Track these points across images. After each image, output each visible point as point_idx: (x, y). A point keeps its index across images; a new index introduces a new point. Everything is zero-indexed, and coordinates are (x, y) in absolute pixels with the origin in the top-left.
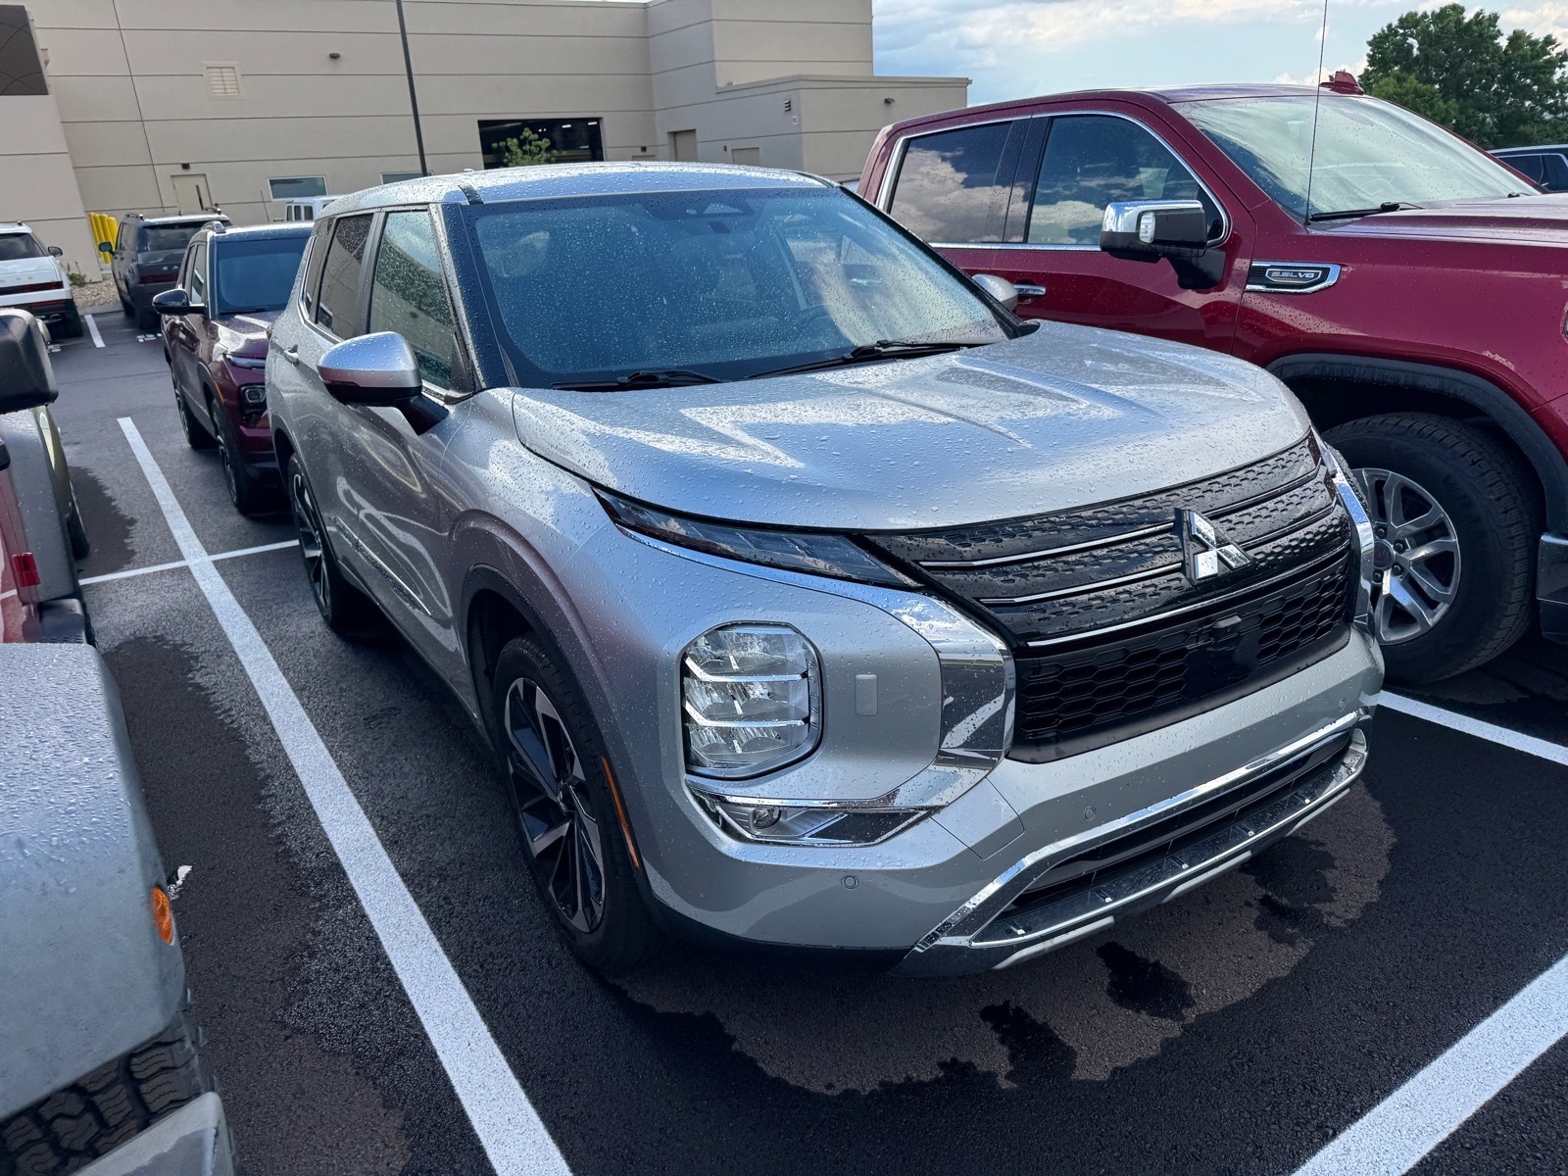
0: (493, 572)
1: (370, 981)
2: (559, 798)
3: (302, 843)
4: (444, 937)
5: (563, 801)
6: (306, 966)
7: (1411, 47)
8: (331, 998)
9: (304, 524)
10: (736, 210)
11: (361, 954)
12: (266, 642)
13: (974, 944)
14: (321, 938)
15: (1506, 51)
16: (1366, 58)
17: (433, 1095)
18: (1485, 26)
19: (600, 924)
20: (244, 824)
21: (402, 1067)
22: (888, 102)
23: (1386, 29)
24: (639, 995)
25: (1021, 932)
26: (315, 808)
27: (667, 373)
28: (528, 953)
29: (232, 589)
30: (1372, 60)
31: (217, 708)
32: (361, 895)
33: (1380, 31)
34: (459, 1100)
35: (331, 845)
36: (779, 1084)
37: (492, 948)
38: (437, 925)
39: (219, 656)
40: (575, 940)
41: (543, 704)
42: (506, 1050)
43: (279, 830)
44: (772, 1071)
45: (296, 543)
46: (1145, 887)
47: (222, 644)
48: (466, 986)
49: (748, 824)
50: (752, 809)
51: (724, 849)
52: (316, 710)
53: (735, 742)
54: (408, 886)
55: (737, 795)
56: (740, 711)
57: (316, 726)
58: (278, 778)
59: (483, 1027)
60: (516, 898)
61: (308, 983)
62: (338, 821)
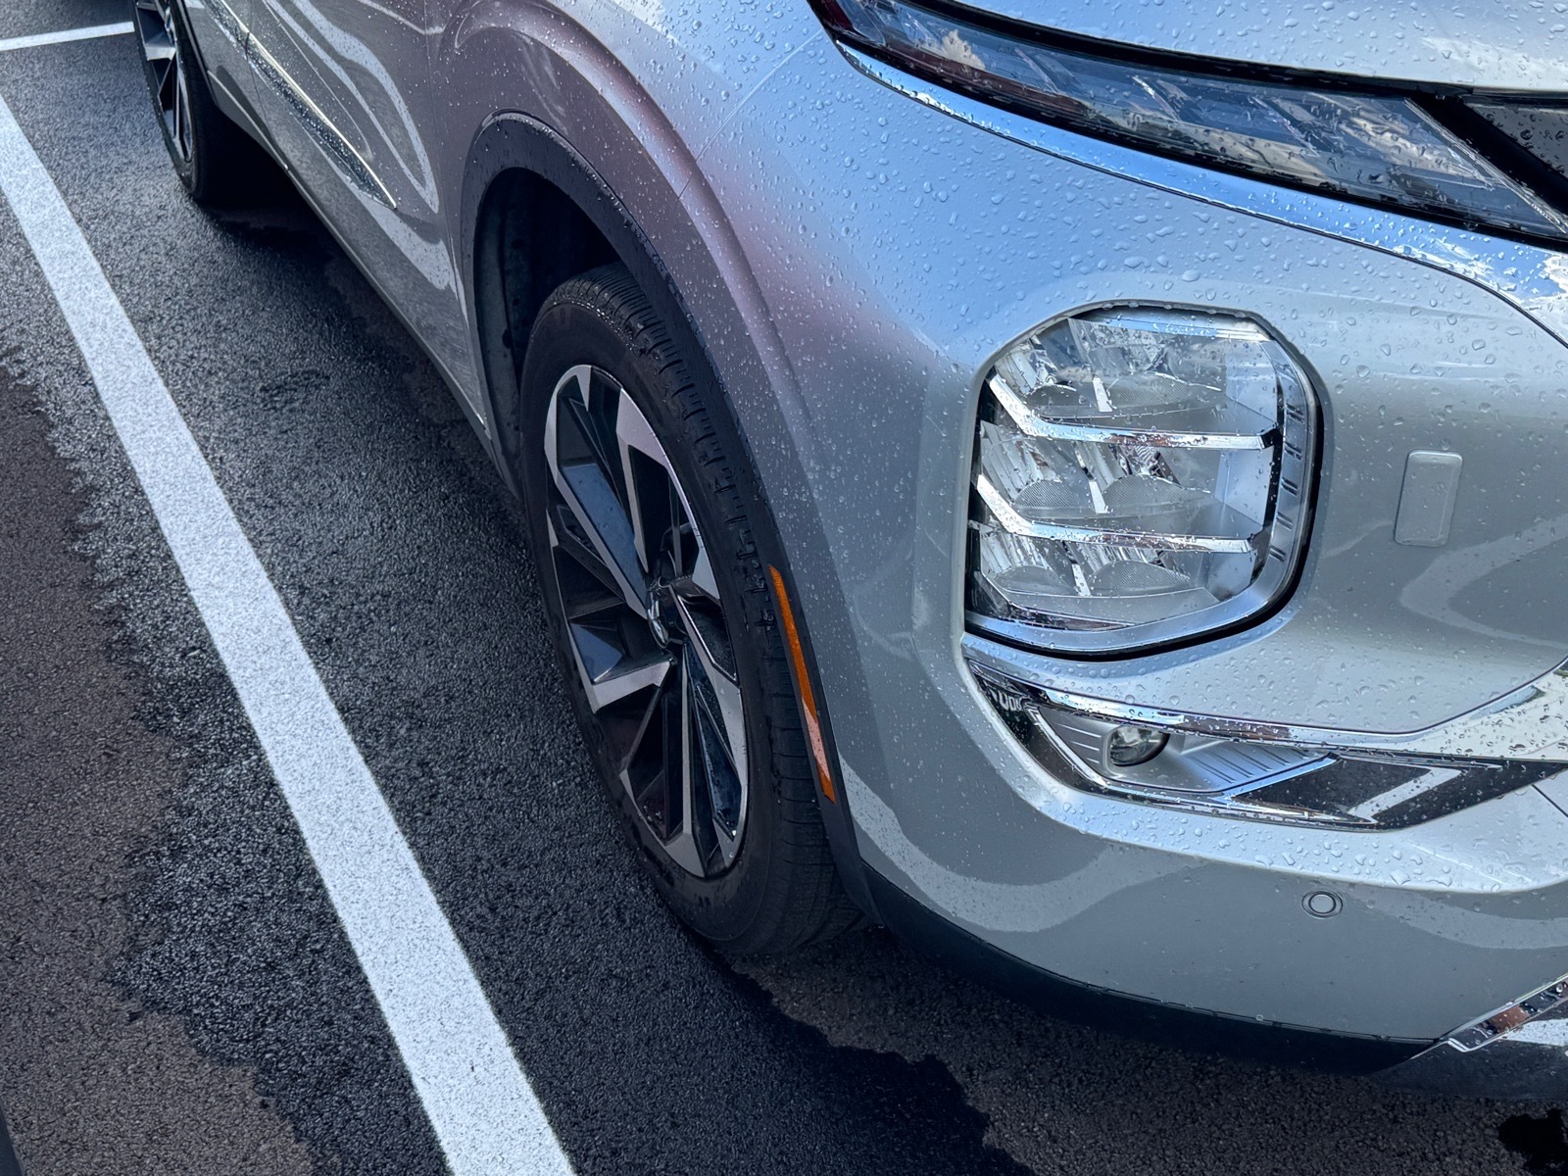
0: (541, 133)
1: (284, 918)
2: (652, 614)
3: (155, 627)
4: (422, 842)
5: (661, 619)
6: (167, 875)
8: (212, 945)
11: (268, 861)
12: (79, 221)
14: (192, 820)
19: (726, 871)
20: (46, 579)
21: (348, 1101)
24: (796, 1004)
26: (177, 558)
28: (578, 891)
32: (265, 741)
35: (208, 635)
37: (510, 875)
38: (409, 817)
41: (633, 428)
42: (546, 1088)
43: (112, 598)
48: (466, 947)
49: (1098, 756)
50: (1112, 726)
51: (1038, 803)
52: (173, 363)
54: (353, 732)
56: (1100, 507)
57: (173, 394)
58: (108, 492)
59: (498, 1036)
60: (555, 777)
61: (170, 909)
62: (220, 589)
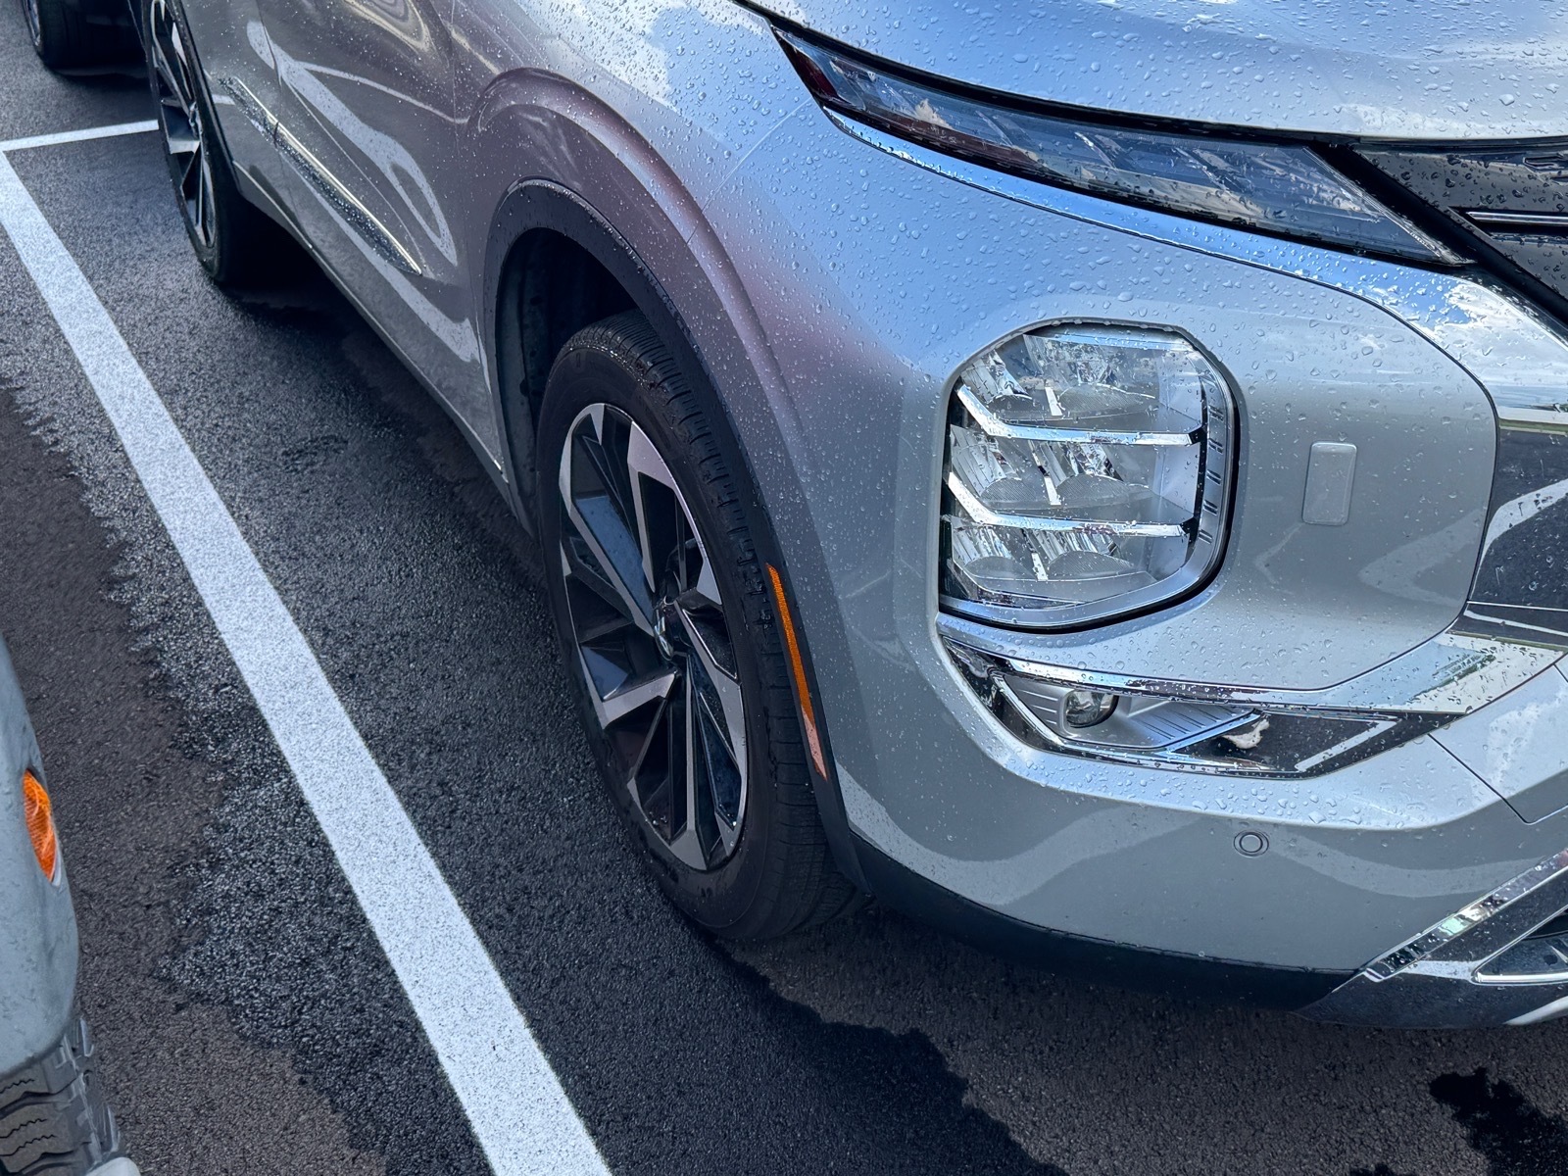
0: (562, 195)
1: (317, 920)
2: (659, 630)
3: (189, 666)
4: (443, 852)
5: (666, 635)
6: (206, 884)
8: (250, 944)
9: (166, 91)
11: (300, 871)
12: (105, 303)
13: (1482, 978)
14: (229, 835)
17: (435, 1132)
19: (728, 860)
20: (85, 625)
21: (379, 1078)
26: (208, 605)
29: (41, 203)
31: (30, 415)
32: (295, 766)
34: (479, 1147)
35: (239, 672)
37: (526, 879)
38: (430, 830)
39: (25, 323)
40: (676, 880)
41: (643, 457)
43: (148, 641)
44: (1037, 1150)
45: (152, 125)
47: (31, 301)
48: (486, 944)
50: (1066, 690)
51: (1003, 761)
52: (199, 431)
53: (1036, 557)
54: (377, 757)
55: (1030, 658)
56: (1054, 499)
57: (201, 460)
58: (141, 547)
59: (517, 1020)
60: (565, 794)
61: (210, 914)
62: (249, 631)
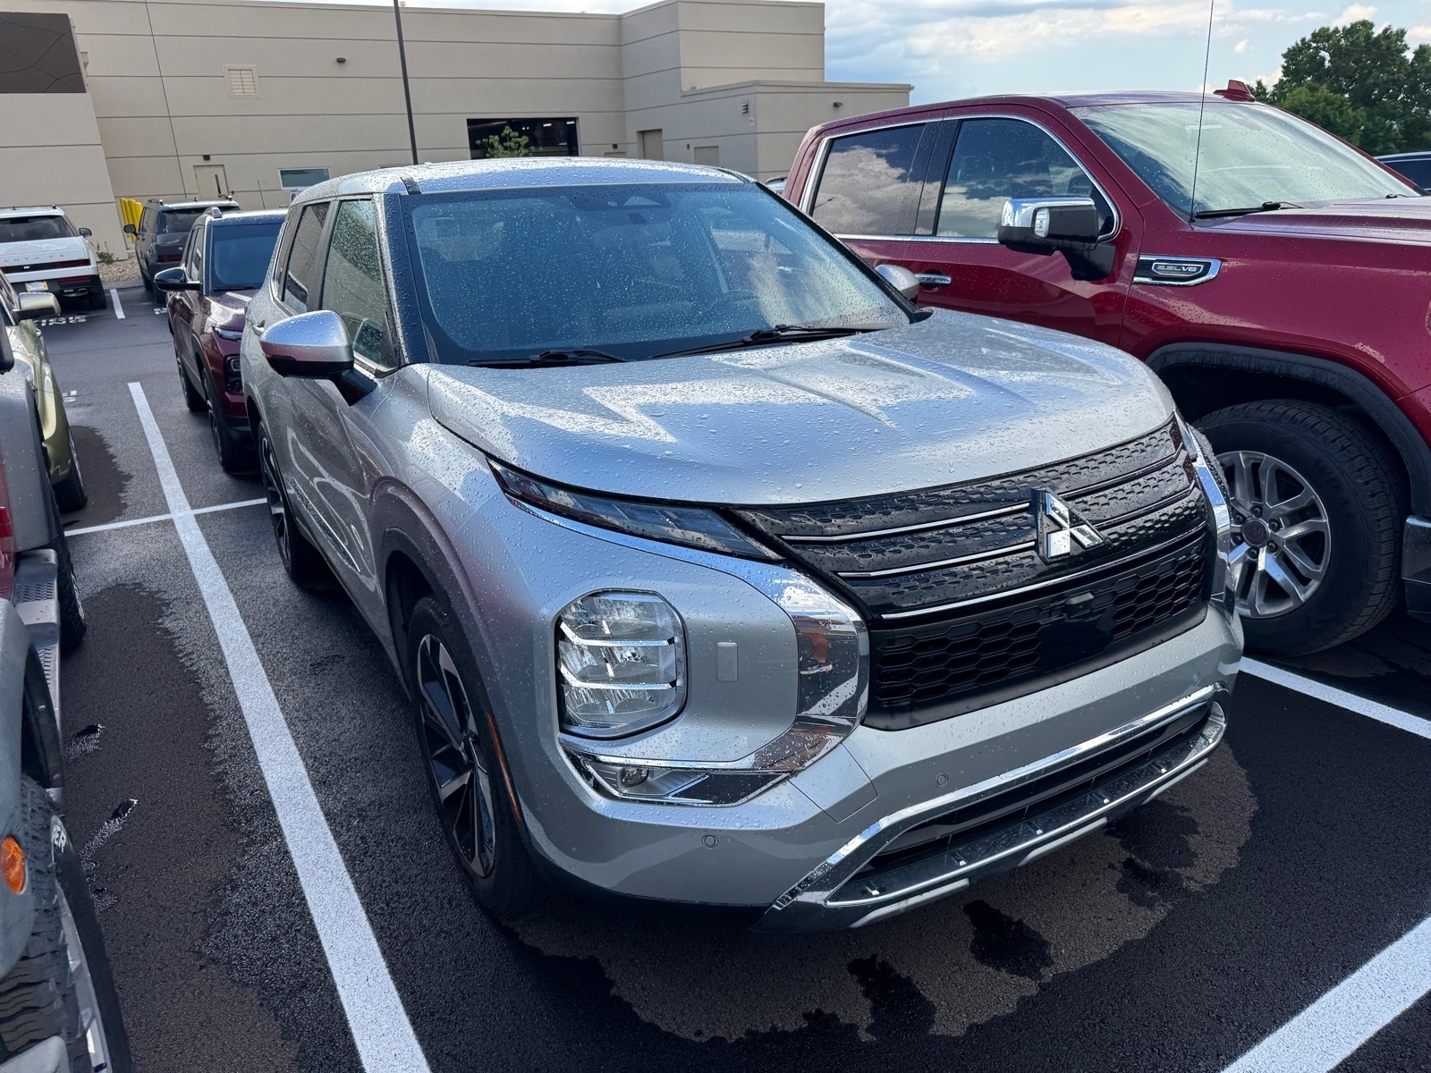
0: (403, 535)
1: (284, 915)
2: (461, 748)
3: (240, 781)
4: (357, 875)
5: (465, 751)
6: (228, 899)
7: (1323, 59)
8: (246, 931)
9: (270, 484)
10: (656, 203)
11: (279, 889)
12: (232, 591)
13: (829, 903)
14: (244, 872)
15: (1412, 63)
16: (1281, 69)
17: (328, 1028)
18: (1393, 41)
19: (492, 870)
20: (188, 762)
21: (303, 1000)
22: (836, 105)
23: (1300, 43)
24: (530, 938)
25: (875, 892)
26: (255, 748)
27: (576, 352)
28: (431, 893)
29: (208, 540)
30: (1286, 71)
31: (181, 651)
32: (286, 832)
33: (1294, 45)
34: (351, 1034)
35: (265, 783)
36: (652, 1027)
37: (399, 888)
38: (352, 863)
39: (188, 603)
40: (473, 882)
41: (445, 659)
42: (401, 986)
44: (646, 1016)
45: (264, 500)
46: (999, 851)
47: (192, 592)
48: (372, 923)
49: (616, 783)
50: (620, 768)
51: (592, 805)
52: (268, 655)
53: (608, 703)
54: (330, 825)
55: (606, 754)
56: (611, 673)
57: (266, 671)
58: (226, 719)
59: (382, 963)
60: (427, 840)
61: (227, 915)
62: (275, 761)
